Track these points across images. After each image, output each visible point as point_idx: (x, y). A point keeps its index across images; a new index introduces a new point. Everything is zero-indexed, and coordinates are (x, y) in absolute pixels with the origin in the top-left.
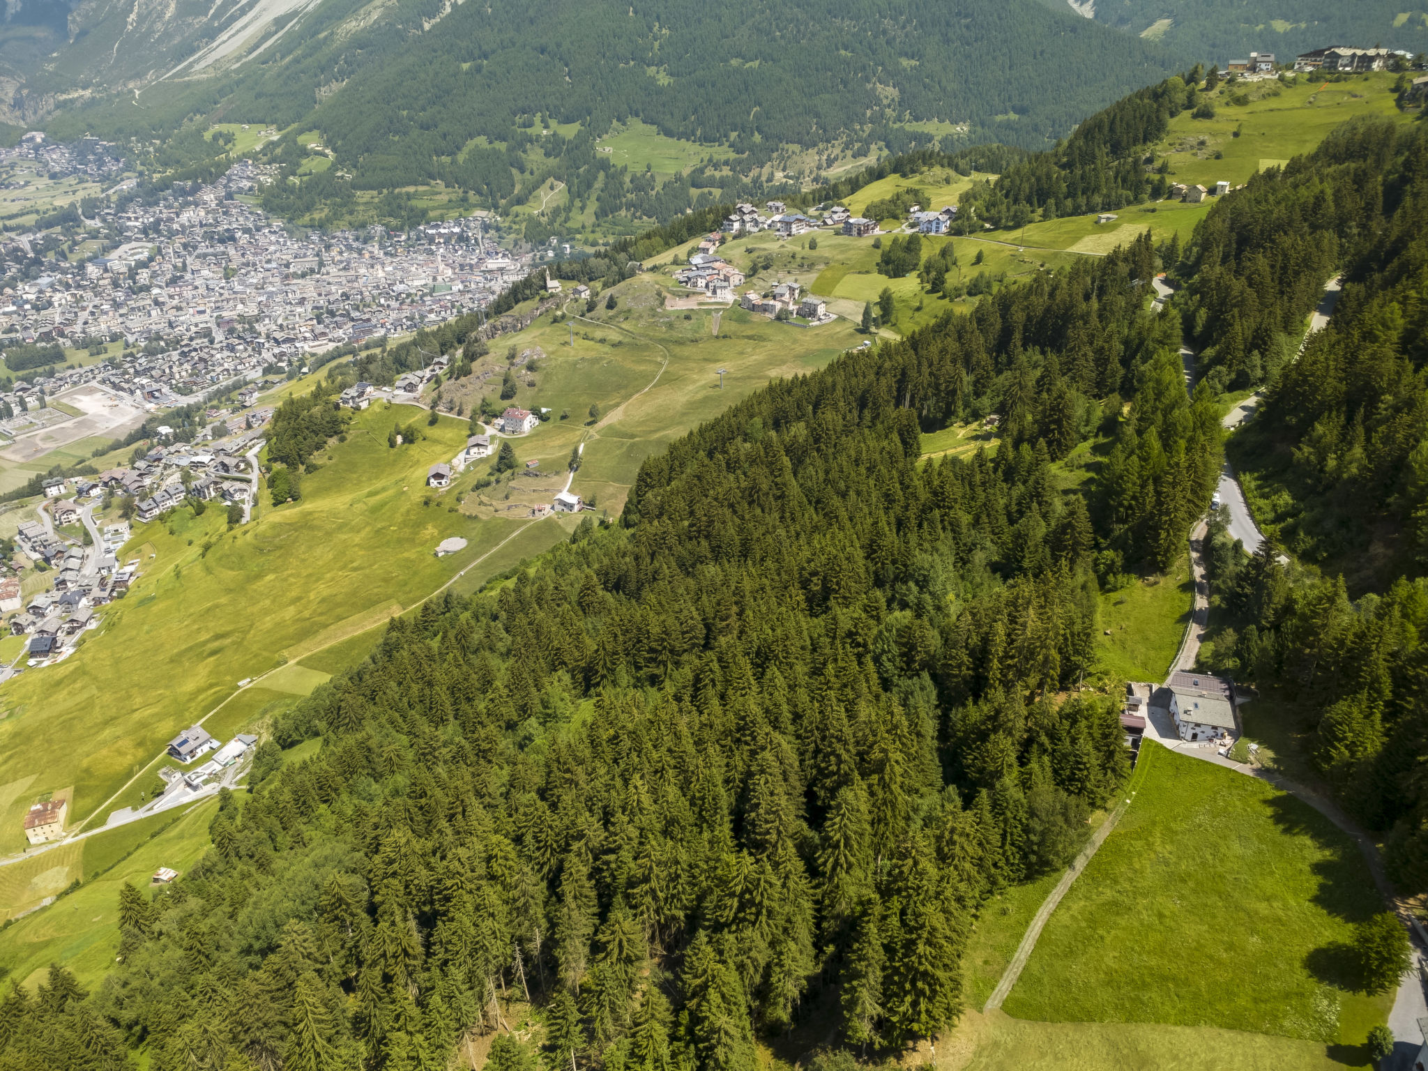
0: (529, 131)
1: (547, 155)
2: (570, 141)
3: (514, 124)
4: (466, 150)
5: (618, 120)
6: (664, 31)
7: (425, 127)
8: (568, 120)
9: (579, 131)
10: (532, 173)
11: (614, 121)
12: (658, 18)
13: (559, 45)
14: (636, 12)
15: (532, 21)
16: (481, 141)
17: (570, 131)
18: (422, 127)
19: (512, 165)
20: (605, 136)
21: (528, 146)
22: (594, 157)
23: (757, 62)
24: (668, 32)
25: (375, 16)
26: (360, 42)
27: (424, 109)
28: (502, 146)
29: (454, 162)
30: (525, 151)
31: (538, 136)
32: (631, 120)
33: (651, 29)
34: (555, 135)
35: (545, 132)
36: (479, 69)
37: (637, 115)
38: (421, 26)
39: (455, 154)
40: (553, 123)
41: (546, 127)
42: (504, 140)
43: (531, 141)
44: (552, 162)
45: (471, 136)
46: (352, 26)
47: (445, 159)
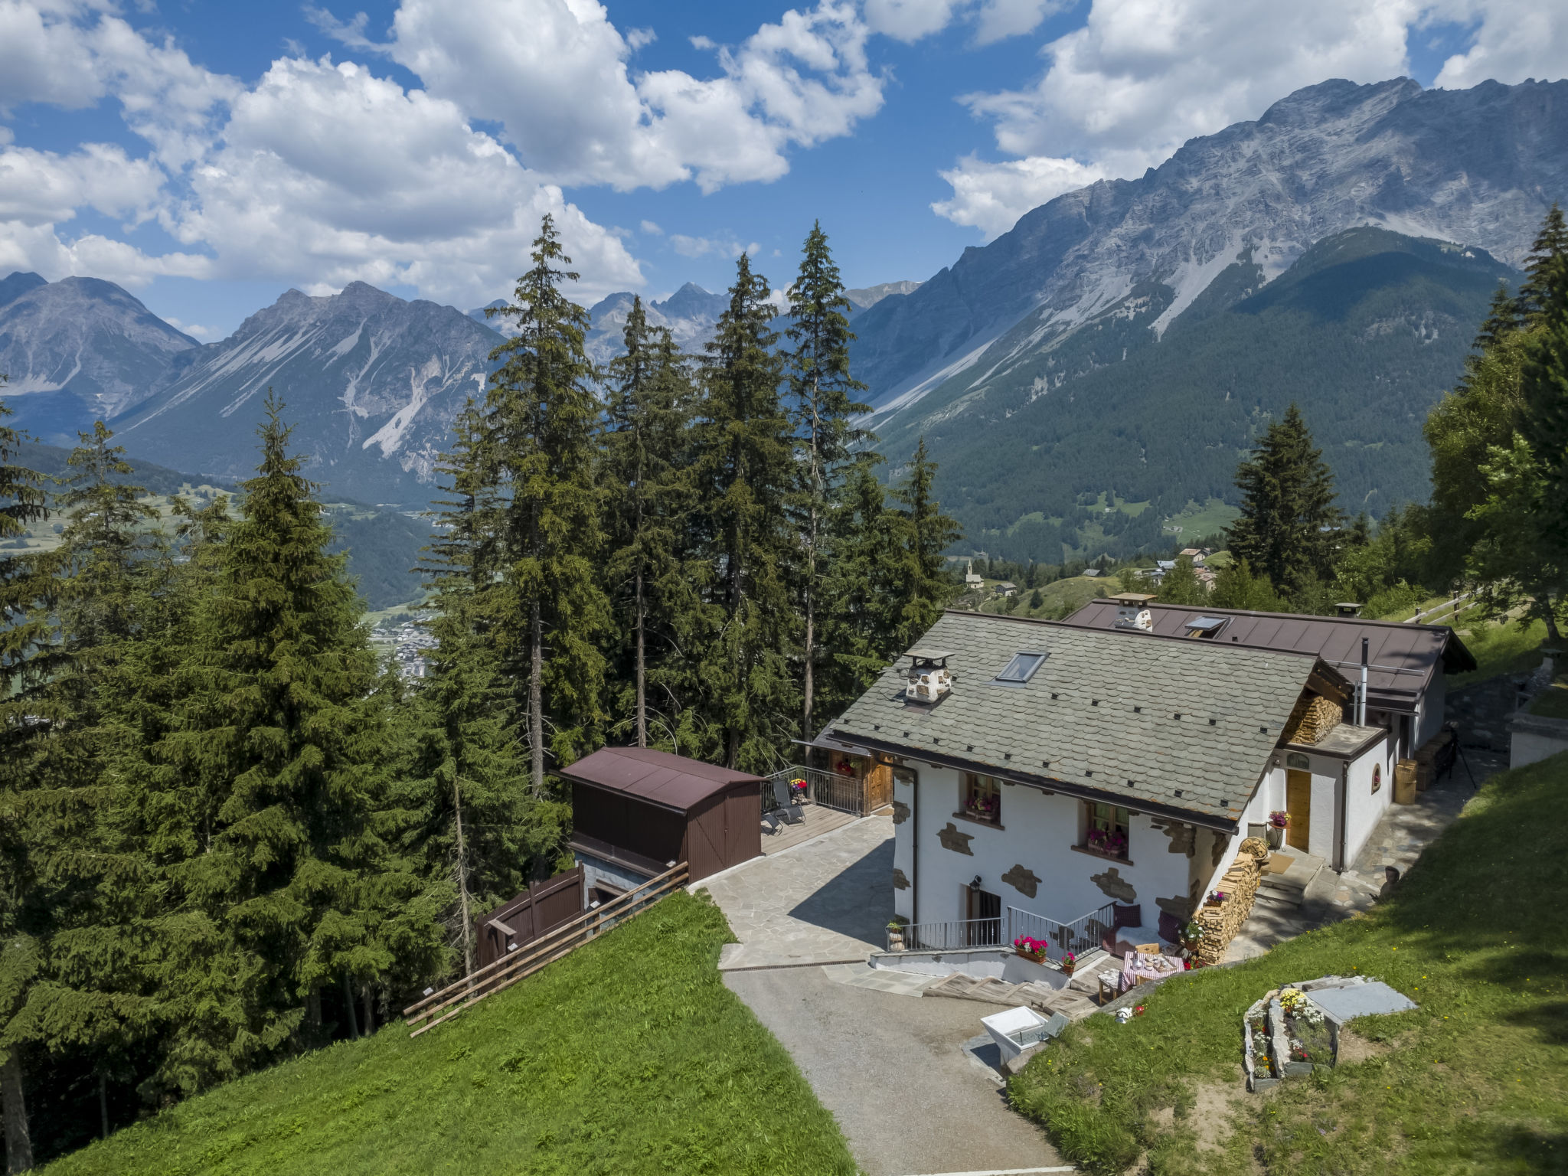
0: (1090, 508)
1: (1106, 532)
2: (1134, 519)
3: (1075, 501)
4: (1017, 524)
5: (1196, 501)
6: (1265, 415)
7: (980, 501)
8: (1136, 499)
9: (1147, 509)
10: (1085, 549)
11: (1191, 502)
12: (1259, 403)
13: (1138, 428)
14: (1233, 396)
15: (1114, 408)
16: (1037, 517)
17: (1135, 510)
18: (978, 502)
19: (1064, 541)
20: (1176, 516)
21: (1087, 523)
22: (1159, 535)
23: (1380, 444)
24: (1269, 415)
25: (960, 409)
26: (941, 431)
27: (984, 486)
28: (1056, 522)
29: (1003, 534)
30: (1082, 528)
31: (1099, 514)
32: (1210, 501)
33: (1248, 413)
34: (1119, 512)
35: (1107, 510)
36: (1048, 451)
37: (1219, 496)
38: (1004, 416)
39: (1005, 527)
40: (1119, 502)
41: (1110, 505)
42: (1061, 516)
43: (1090, 518)
44: (1111, 538)
45: (1026, 511)
46: (938, 417)
47: (994, 532)
